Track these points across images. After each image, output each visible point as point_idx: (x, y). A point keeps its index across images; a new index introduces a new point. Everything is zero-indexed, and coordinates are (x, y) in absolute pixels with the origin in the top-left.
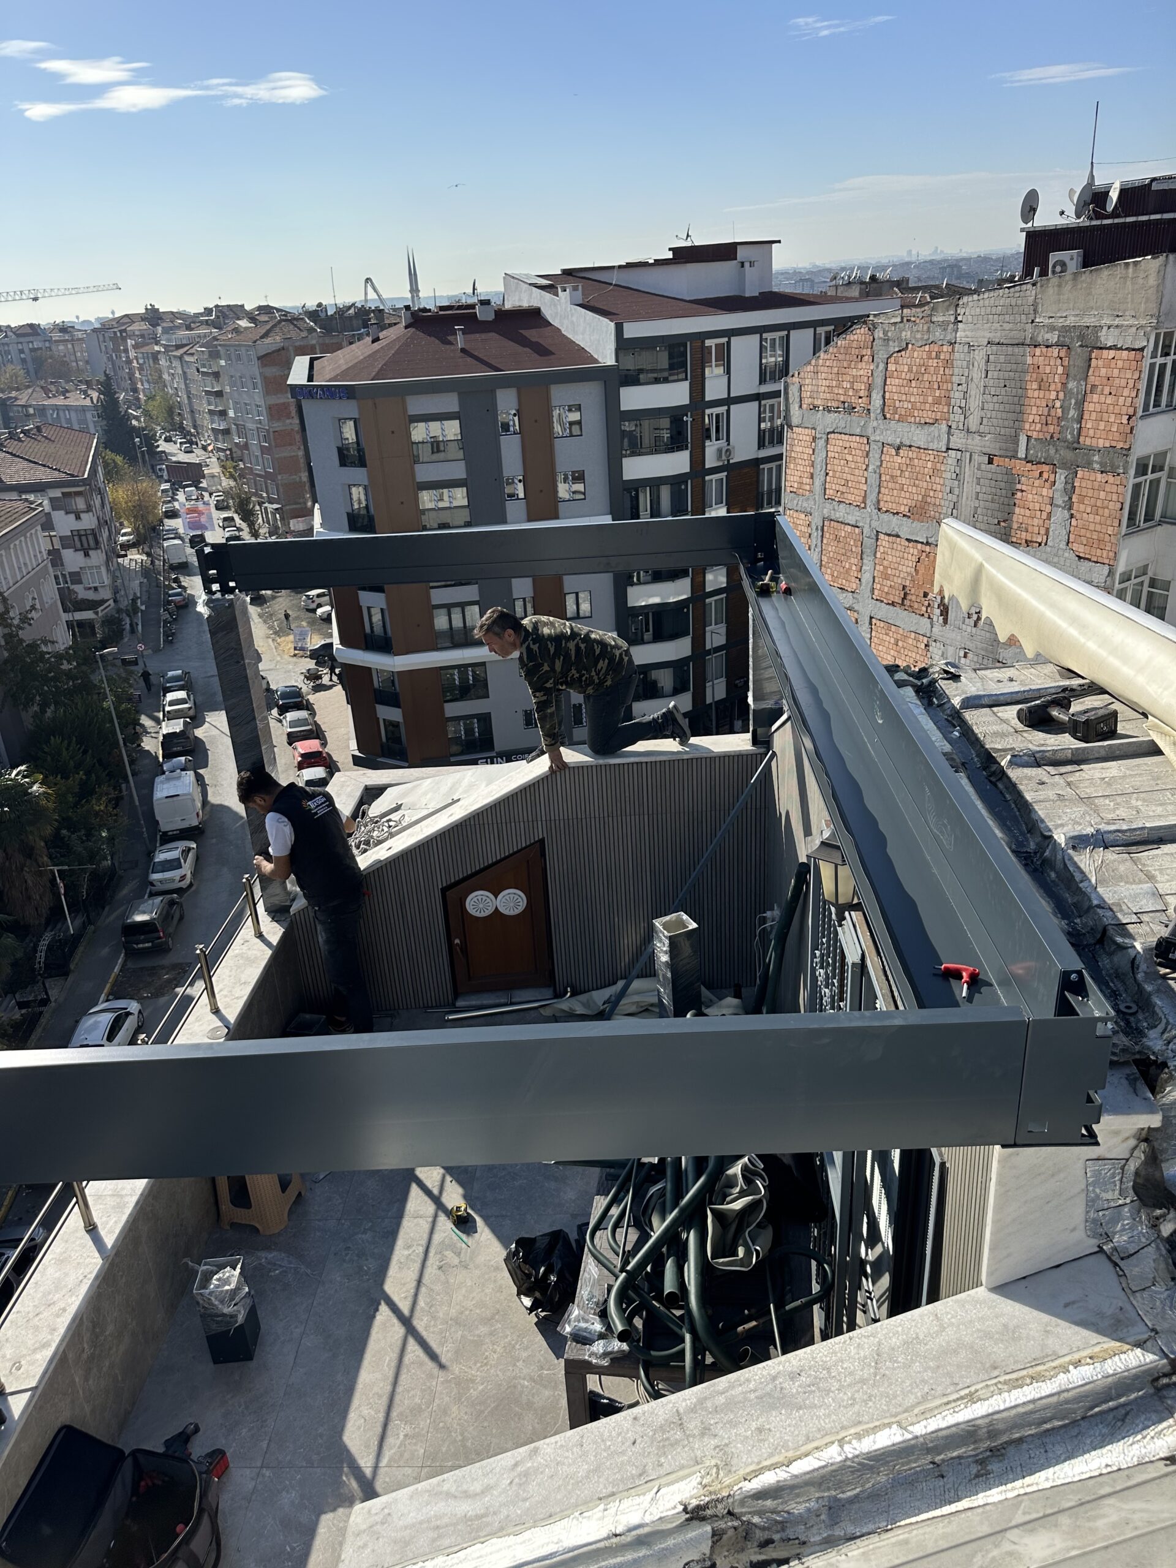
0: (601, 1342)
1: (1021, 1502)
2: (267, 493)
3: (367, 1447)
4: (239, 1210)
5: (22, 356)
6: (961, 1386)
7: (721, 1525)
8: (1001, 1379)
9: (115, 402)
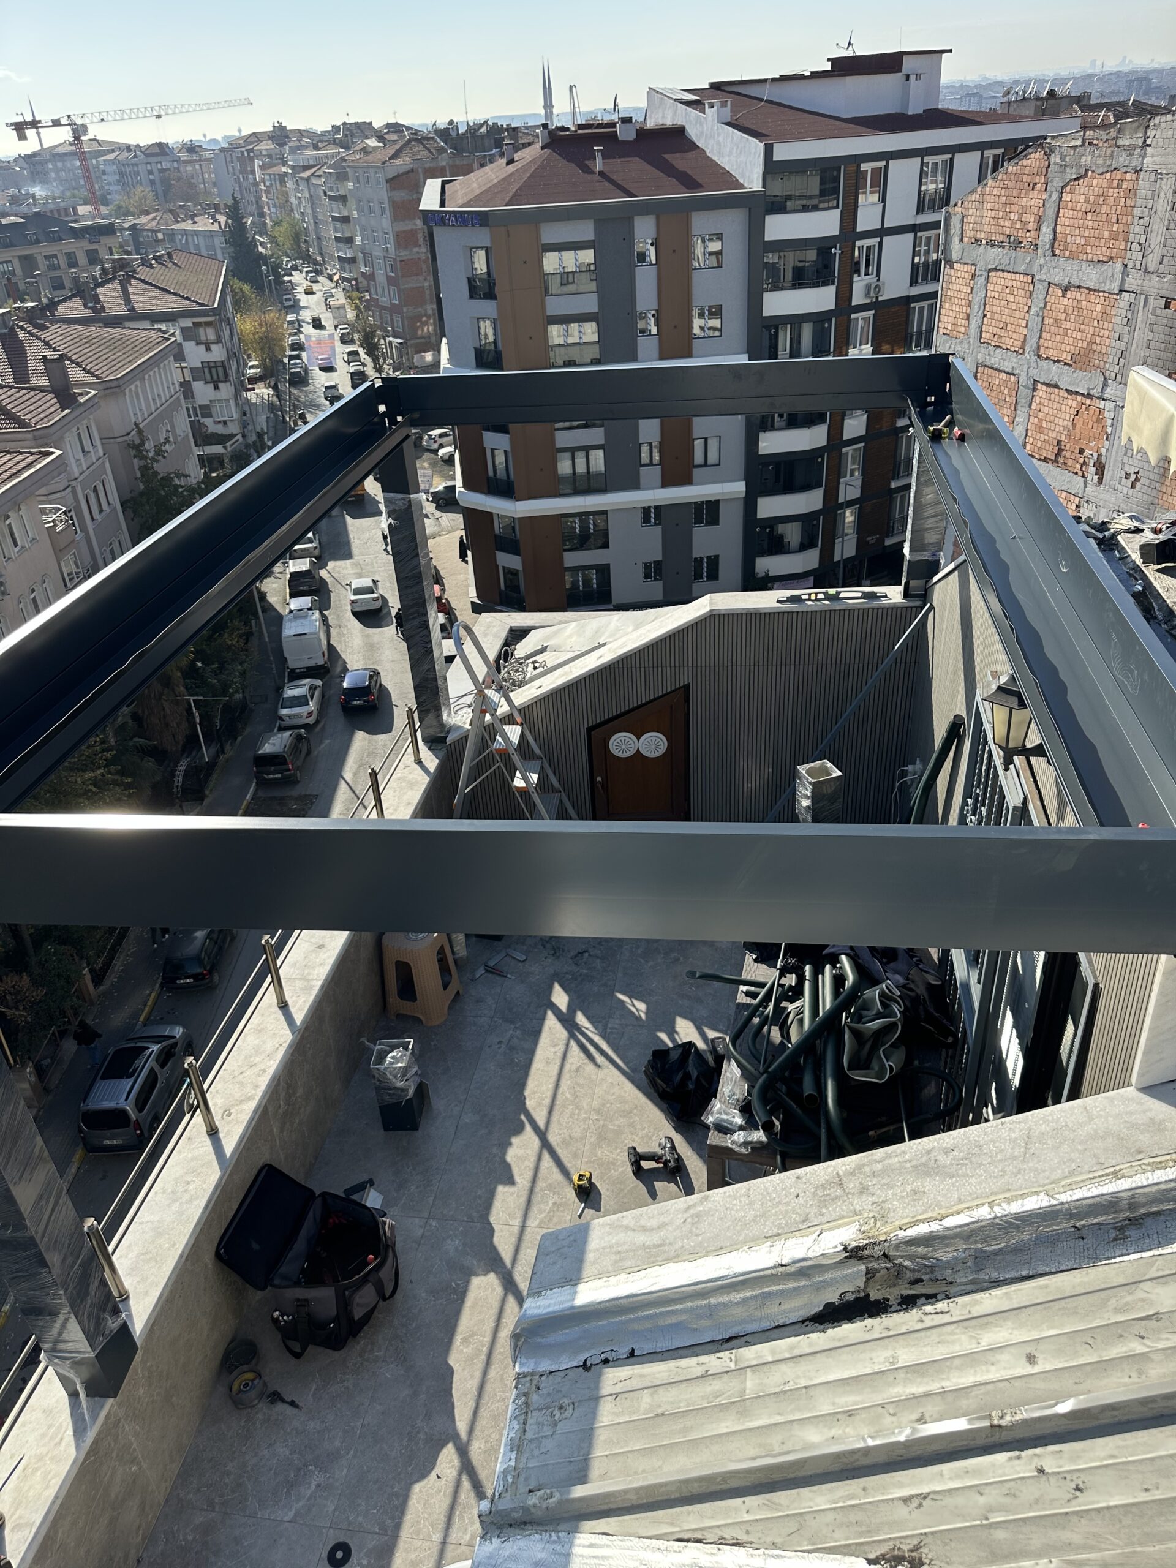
0: (742, 1132)
2: (392, 326)
3: (521, 1210)
4: (406, 1003)
5: (151, 177)
6: (1106, 1166)
7: (875, 1265)
9: (243, 226)
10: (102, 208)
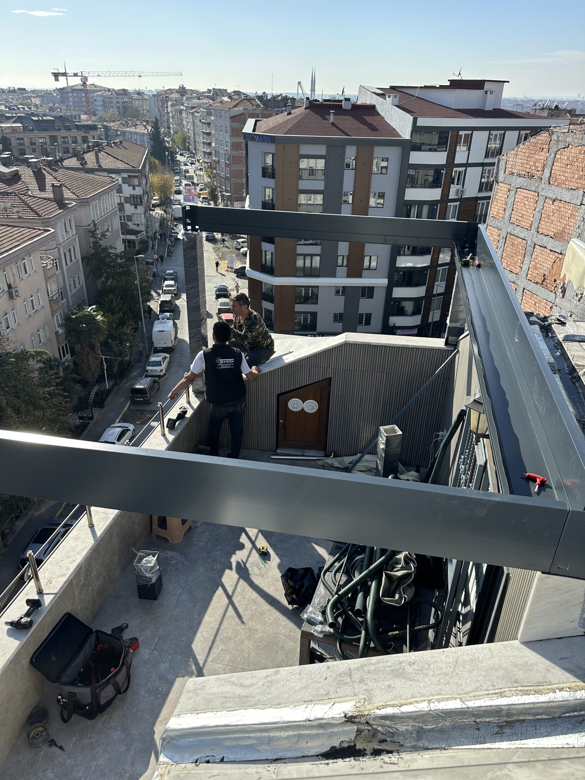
0: (321, 626)
1: (517, 752)
2: (225, 187)
3: (203, 651)
4: (161, 529)
5: (118, 105)
6: (497, 687)
7: (362, 727)
8: (519, 689)
9: (159, 133)
10: (92, 117)
